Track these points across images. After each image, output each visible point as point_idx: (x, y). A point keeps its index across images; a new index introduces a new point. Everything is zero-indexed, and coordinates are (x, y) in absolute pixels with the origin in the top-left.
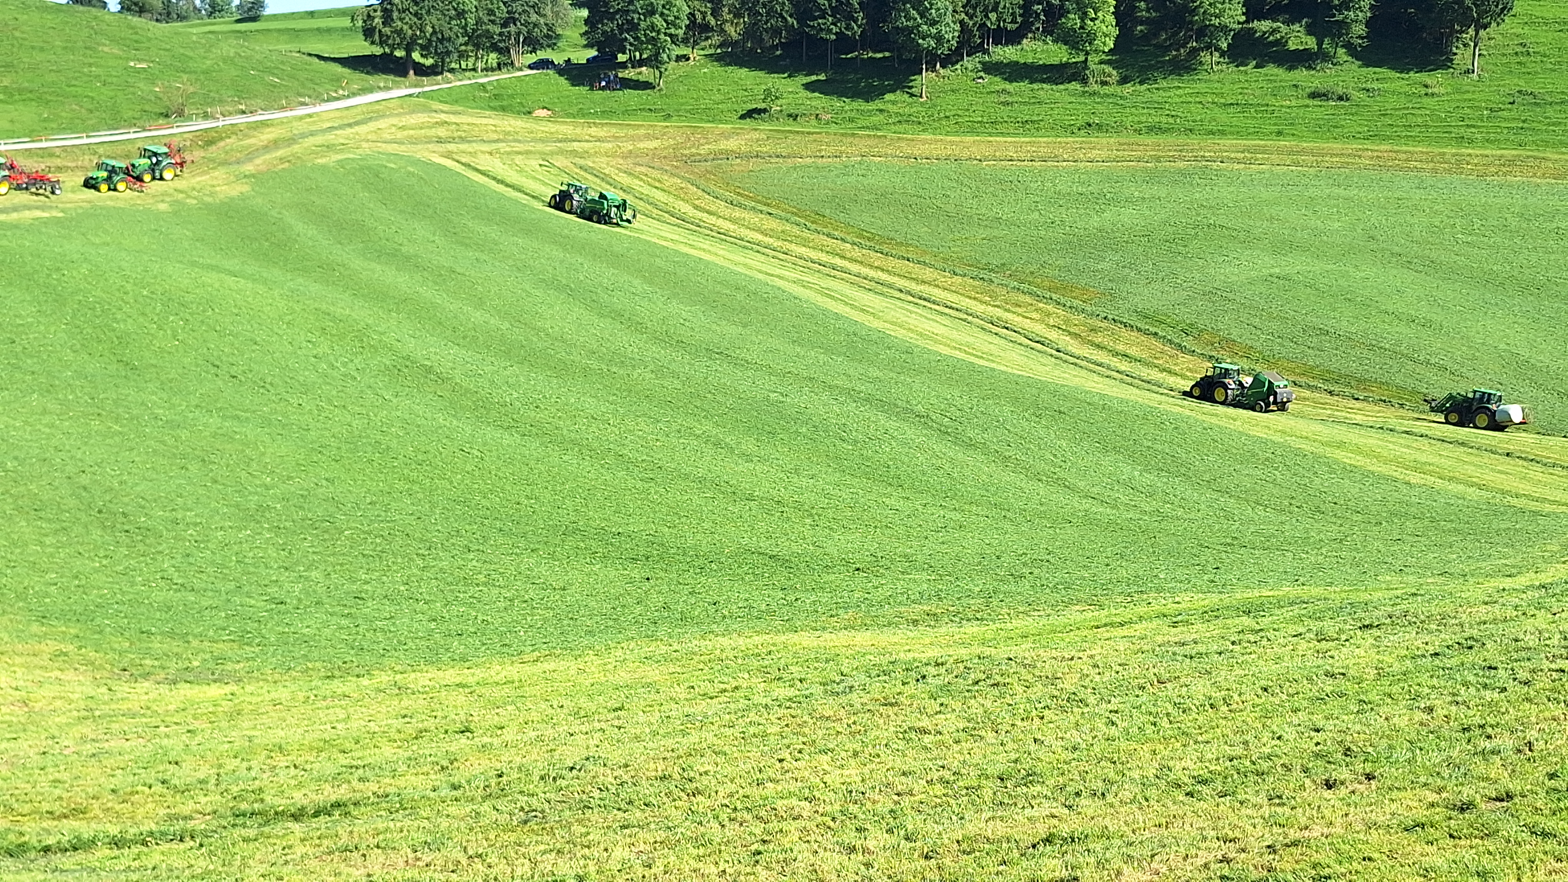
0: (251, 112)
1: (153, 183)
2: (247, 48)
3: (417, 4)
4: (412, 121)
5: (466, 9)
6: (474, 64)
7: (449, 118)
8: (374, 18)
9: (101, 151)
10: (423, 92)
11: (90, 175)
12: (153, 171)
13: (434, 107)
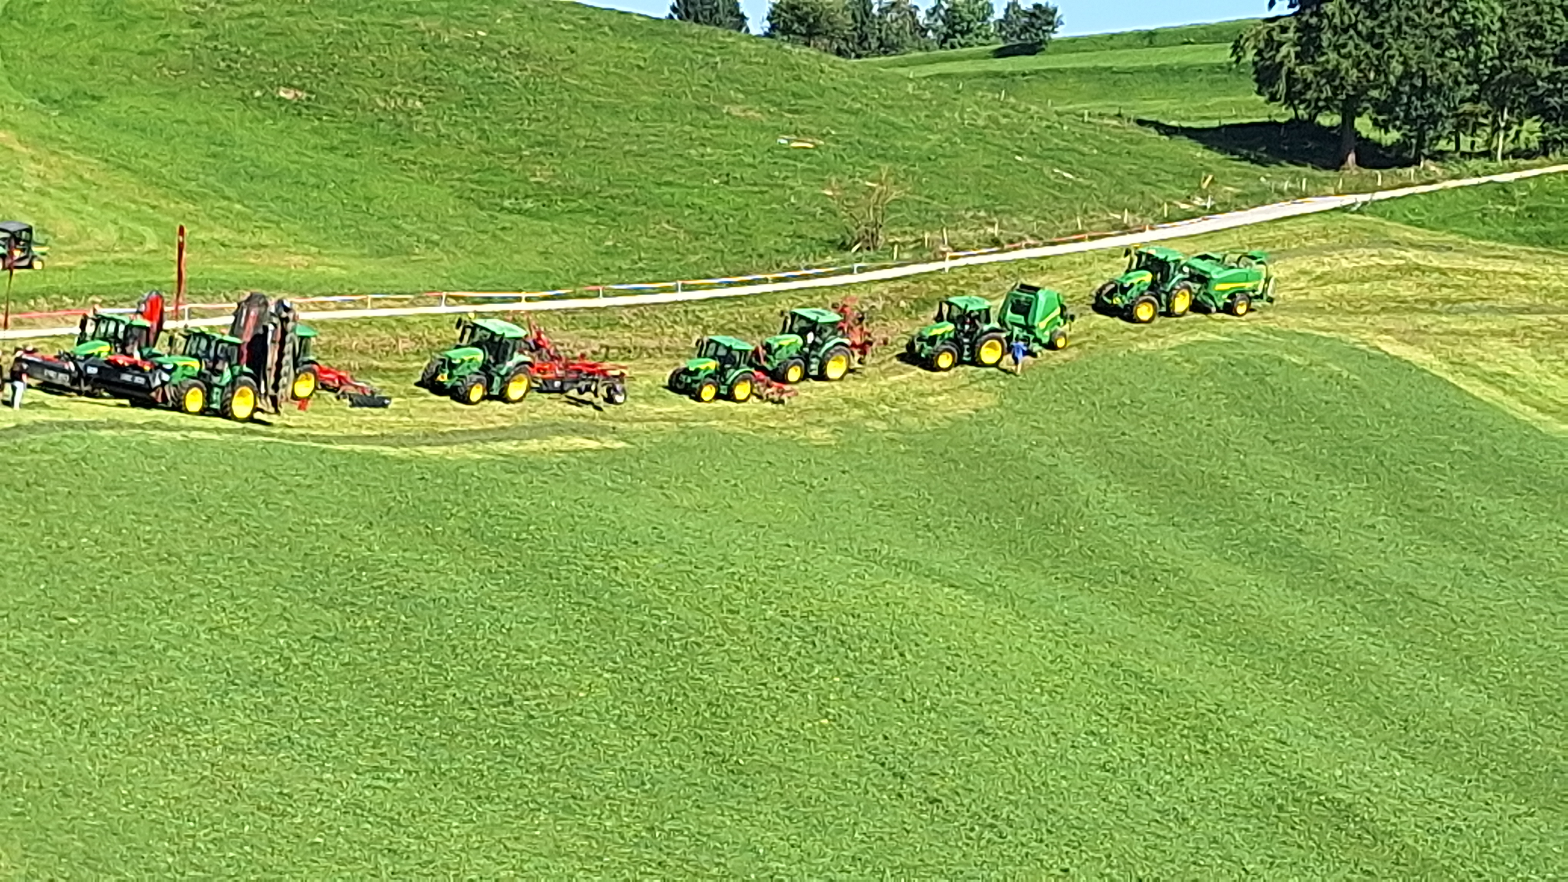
0: (1011, 242)
1: (803, 384)
2: (1013, 108)
3: (1373, 15)
4: (1344, 263)
5: (1480, 24)
6: (1488, 143)
7: (1424, 258)
8: (1281, 44)
9: (708, 317)
10: (1373, 203)
11: (683, 365)
12: (807, 360)
13: (1393, 235)
